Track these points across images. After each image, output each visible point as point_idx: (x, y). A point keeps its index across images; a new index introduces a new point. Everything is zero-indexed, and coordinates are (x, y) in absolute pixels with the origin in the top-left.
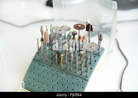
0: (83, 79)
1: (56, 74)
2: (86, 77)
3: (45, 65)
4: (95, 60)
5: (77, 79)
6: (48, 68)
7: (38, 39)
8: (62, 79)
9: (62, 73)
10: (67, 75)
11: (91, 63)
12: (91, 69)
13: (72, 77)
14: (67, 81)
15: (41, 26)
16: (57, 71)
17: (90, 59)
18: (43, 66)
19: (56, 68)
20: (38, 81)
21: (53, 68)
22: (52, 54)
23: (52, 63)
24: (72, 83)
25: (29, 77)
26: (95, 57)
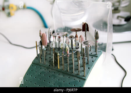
0: (80, 78)
1: (53, 75)
2: (84, 76)
3: (43, 67)
4: (93, 60)
5: (74, 79)
6: (45, 70)
7: (36, 42)
8: (59, 80)
9: (59, 74)
10: (64, 76)
11: (89, 63)
12: (89, 68)
13: (69, 78)
14: (64, 82)
15: (40, 30)
16: (54, 73)
17: (87, 60)
18: (41, 68)
19: (53, 69)
20: (35, 84)
21: (50, 70)
22: (50, 58)
23: (50, 66)
24: (69, 83)
25: (27, 80)
26: (92, 58)
